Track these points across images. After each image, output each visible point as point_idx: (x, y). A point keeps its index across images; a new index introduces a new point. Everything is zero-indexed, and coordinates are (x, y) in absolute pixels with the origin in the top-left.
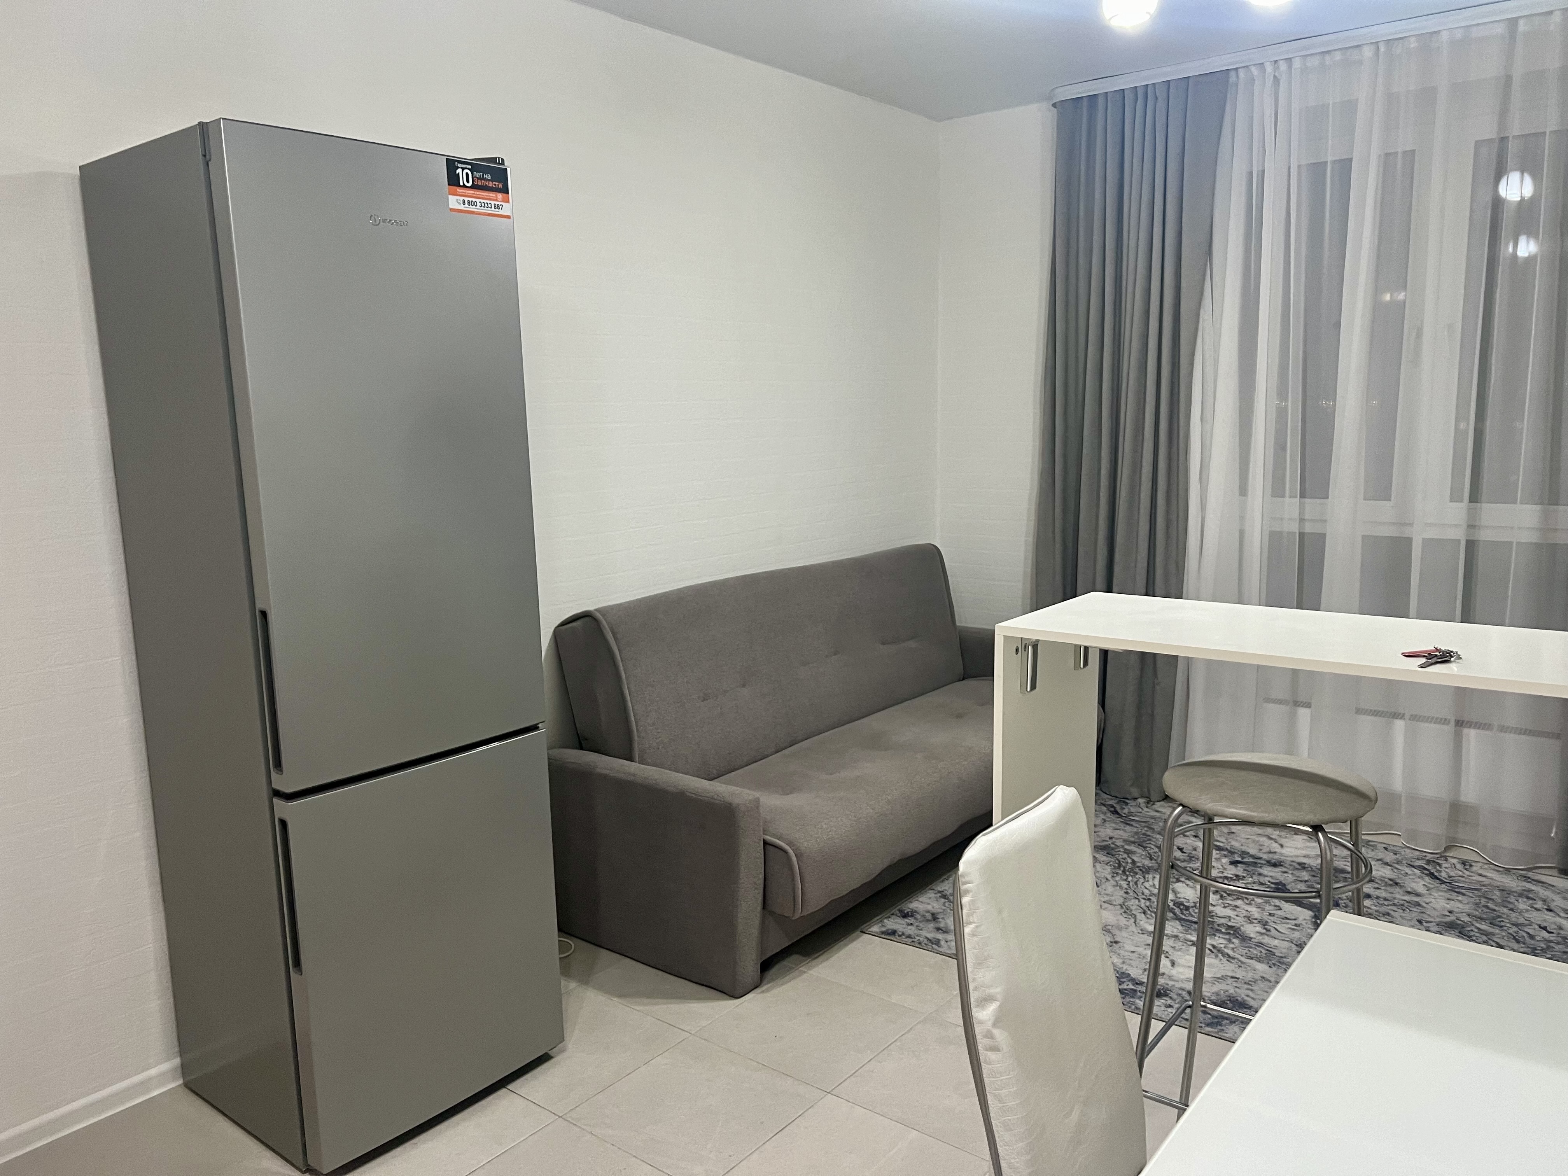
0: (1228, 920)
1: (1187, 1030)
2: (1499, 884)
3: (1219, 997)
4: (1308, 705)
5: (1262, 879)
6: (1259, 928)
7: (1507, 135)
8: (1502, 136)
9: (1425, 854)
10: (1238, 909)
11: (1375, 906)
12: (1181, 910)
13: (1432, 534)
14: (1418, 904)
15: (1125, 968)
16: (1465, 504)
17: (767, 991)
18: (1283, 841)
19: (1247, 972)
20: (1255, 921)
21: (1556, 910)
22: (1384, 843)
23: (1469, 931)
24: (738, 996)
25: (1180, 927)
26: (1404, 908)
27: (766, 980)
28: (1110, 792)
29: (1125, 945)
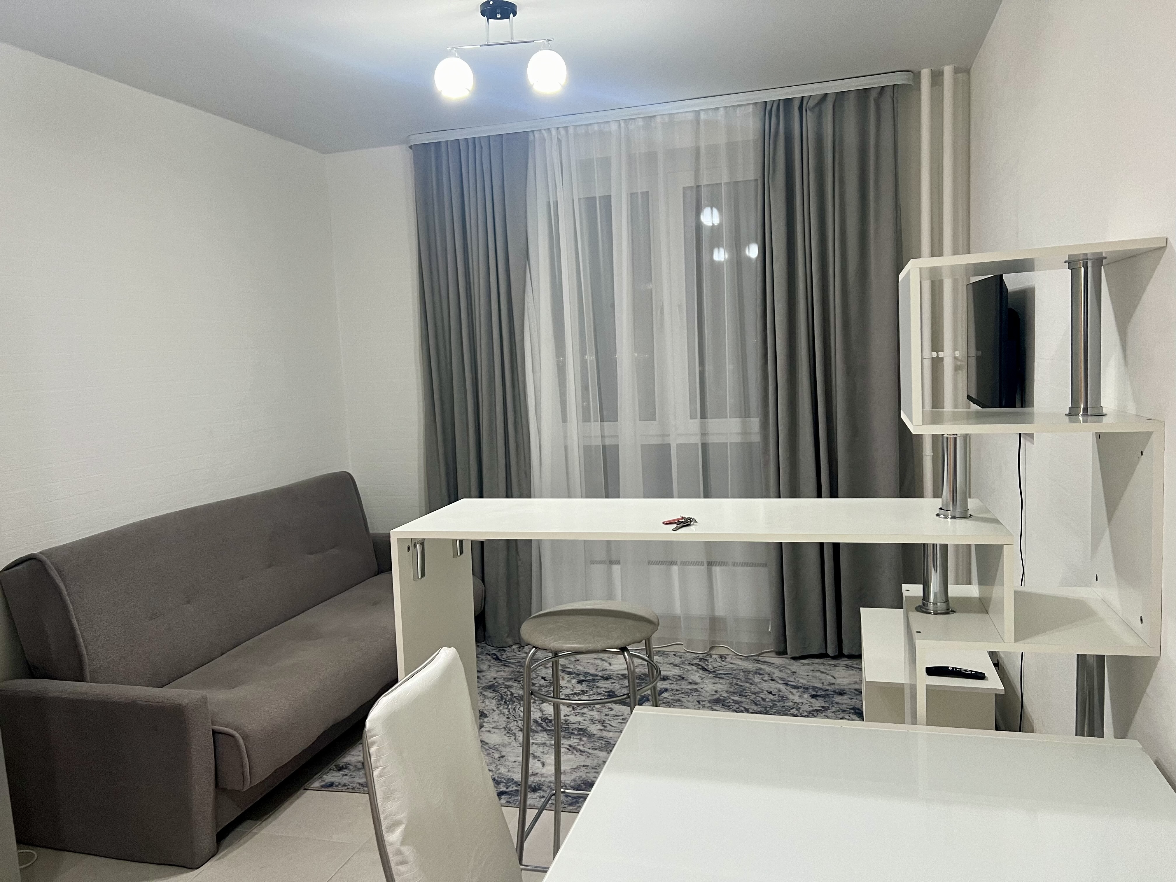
0: (578, 724)
1: (553, 812)
2: (743, 667)
3: (576, 783)
4: (618, 562)
5: (599, 691)
6: (599, 727)
7: (700, 184)
8: (698, 185)
9: (698, 655)
10: (585, 715)
11: (671, 696)
12: (546, 723)
13: (681, 440)
14: (696, 690)
15: (509, 775)
16: (698, 421)
17: (224, 856)
18: (611, 660)
19: (593, 760)
20: (597, 722)
21: (776, 679)
22: (673, 652)
23: (728, 703)
24: (197, 867)
25: (546, 736)
26: (689, 694)
27: (222, 848)
28: (492, 644)
29: (509, 758)
